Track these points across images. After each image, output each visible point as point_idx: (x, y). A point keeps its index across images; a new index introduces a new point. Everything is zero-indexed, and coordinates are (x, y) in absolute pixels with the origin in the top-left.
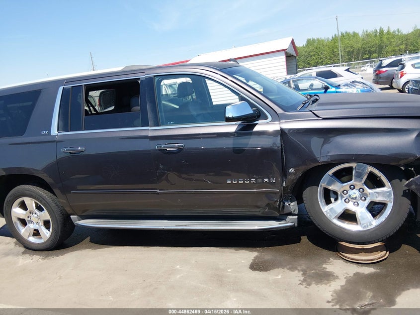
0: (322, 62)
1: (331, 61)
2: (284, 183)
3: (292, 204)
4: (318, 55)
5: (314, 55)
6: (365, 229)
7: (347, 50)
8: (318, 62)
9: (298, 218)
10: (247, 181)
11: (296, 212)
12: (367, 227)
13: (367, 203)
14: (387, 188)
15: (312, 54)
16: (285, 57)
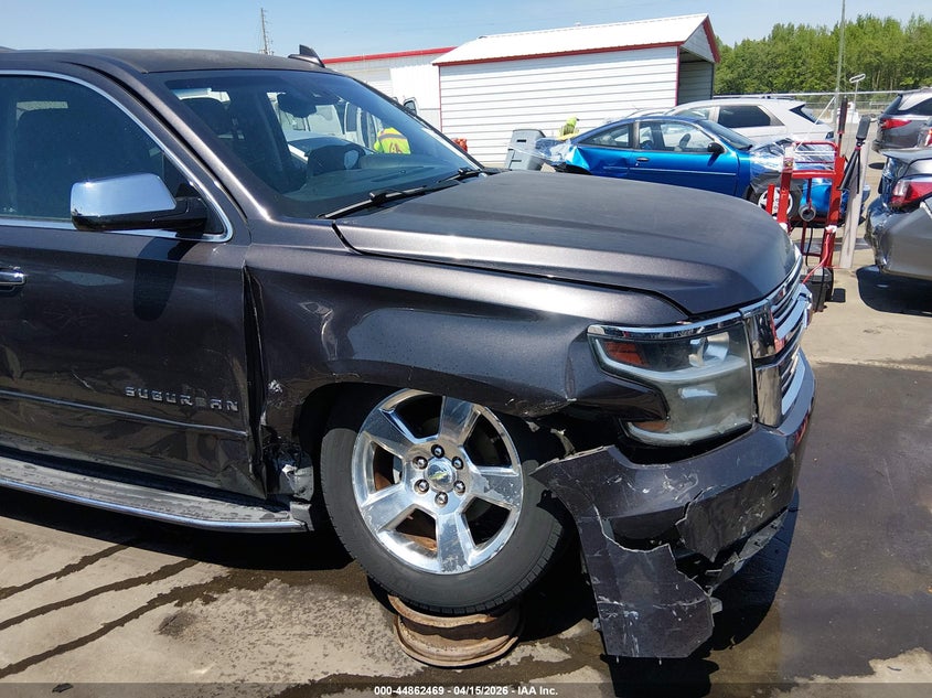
0: (802, 82)
1: (823, 85)
2: (263, 419)
3: (301, 472)
4: (795, 66)
5: (784, 65)
6: (446, 573)
7: (867, 60)
8: (791, 82)
9: (310, 510)
10: (170, 397)
11: (308, 495)
12: (454, 567)
13: (465, 499)
14: (513, 471)
15: (779, 61)
16: (675, 60)
